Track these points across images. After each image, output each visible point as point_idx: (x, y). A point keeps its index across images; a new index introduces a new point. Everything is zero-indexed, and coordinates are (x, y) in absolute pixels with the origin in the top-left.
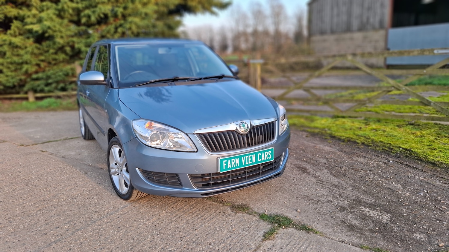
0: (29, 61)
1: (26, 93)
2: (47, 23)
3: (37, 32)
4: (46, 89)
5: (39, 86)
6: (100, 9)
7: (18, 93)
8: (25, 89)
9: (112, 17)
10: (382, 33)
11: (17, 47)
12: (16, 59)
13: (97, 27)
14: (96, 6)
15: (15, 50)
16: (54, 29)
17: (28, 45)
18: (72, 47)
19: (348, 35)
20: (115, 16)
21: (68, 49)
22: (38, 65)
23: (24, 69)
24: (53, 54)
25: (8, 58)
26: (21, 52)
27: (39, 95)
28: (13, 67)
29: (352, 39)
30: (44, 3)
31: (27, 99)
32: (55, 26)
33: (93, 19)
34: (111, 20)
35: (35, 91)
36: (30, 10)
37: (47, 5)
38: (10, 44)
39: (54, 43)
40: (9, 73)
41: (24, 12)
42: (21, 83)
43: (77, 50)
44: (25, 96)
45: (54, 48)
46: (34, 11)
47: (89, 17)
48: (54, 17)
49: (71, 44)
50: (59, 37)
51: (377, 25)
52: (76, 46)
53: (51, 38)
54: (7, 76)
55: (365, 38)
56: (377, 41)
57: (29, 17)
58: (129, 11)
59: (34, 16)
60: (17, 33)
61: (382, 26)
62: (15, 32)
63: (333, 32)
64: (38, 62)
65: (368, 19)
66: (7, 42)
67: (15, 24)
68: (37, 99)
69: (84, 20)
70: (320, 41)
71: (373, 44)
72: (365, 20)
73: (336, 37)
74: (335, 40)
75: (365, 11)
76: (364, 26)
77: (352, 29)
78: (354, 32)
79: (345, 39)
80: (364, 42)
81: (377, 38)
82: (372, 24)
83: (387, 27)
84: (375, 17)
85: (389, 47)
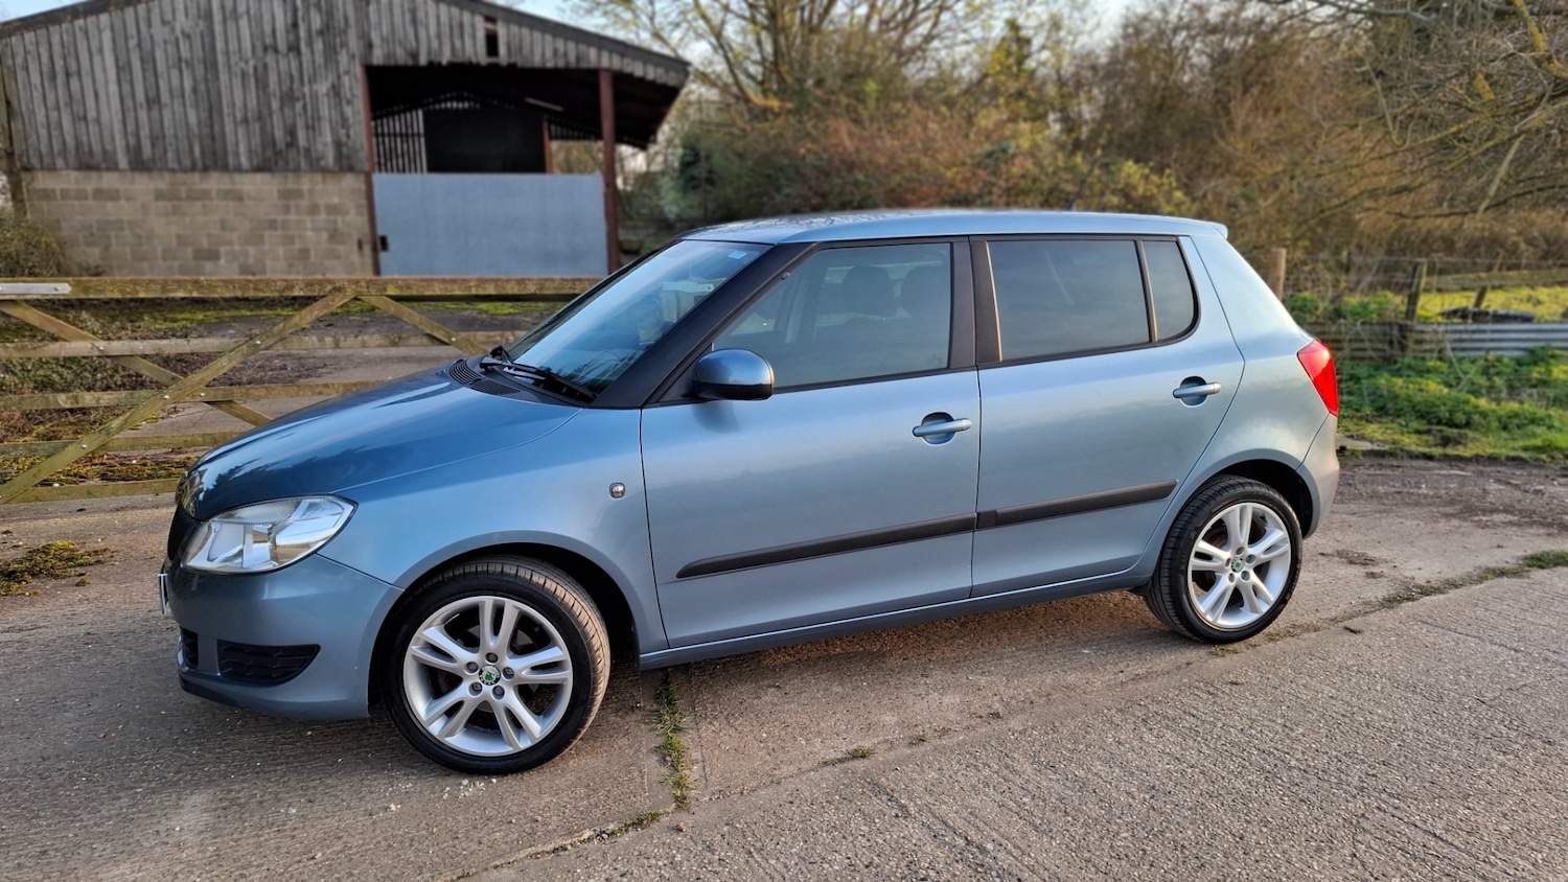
10: (350, 181)
19: (215, 182)
29: (238, 197)
51: (330, 159)
55: (286, 195)
56: (333, 210)
61: (345, 163)
63: (139, 165)
65: (291, 132)
70: (81, 195)
71: (323, 216)
72: (279, 134)
73: (162, 182)
74: (160, 195)
75: (275, 105)
76: (277, 153)
77: (231, 160)
78: (239, 169)
79: (205, 195)
80: (287, 209)
81: (336, 200)
82: (308, 151)
83: (366, 167)
84: (312, 127)
85: (381, 232)
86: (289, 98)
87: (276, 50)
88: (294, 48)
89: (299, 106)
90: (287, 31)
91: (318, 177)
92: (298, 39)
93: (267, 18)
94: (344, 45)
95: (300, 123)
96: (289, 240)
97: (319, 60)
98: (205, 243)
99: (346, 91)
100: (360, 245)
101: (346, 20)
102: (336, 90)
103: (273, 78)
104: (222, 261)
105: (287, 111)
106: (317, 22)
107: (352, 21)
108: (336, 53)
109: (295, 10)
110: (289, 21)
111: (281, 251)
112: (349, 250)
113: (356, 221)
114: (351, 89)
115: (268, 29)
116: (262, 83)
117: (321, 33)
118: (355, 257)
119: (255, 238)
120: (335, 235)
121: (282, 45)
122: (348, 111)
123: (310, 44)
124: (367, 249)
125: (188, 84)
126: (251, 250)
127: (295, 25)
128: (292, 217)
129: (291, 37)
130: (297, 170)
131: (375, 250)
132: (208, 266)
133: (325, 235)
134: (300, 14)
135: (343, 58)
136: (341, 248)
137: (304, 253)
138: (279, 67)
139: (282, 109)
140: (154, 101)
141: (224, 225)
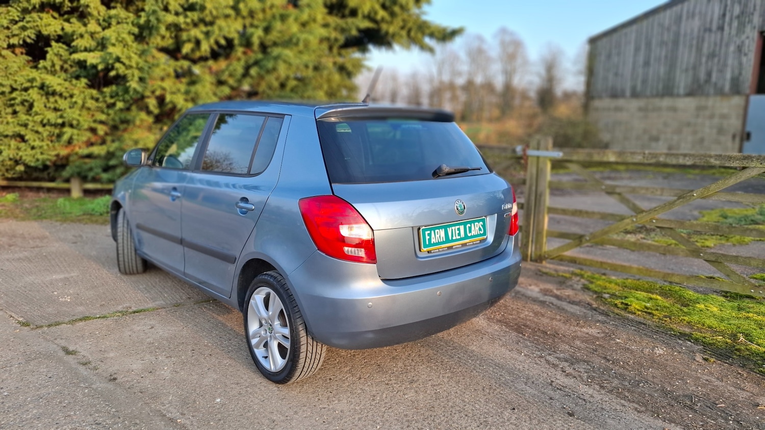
0: (75, 123)
1: (67, 181)
2: (115, 51)
3: (94, 67)
4: (105, 176)
5: (91, 169)
6: (220, 29)
7: (52, 180)
8: (66, 173)
9: (241, 45)
10: (737, 101)
11: (54, 93)
12: (52, 116)
13: (211, 63)
14: (212, 24)
15: (52, 99)
16: (127, 62)
17: (76, 92)
18: (161, 100)
19: (666, 102)
20: (247, 43)
21: (152, 103)
22: (93, 130)
23: (66, 137)
24: (121, 110)
25: (37, 114)
26: (63, 104)
27: (90, 186)
28: (45, 132)
29: (674, 109)
30: (113, 12)
31: (68, 191)
32: (129, 58)
33: (205, 47)
34: (239, 51)
35: (84, 179)
36: (85, 25)
37: (116, 16)
38: (42, 87)
39: (126, 90)
40: (37, 143)
41: (73, 26)
42: (59, 163)
43: (170, 106)
44: (65, 186)
45: (124, 101)
46: (93, 26)
47: (198, 43)
48: (129, 39)
49: (158, 93)
50: (136, 79)
51: (727, 87)
52: (168, 98)
53: (120, 79)
54: (33, 148)
55: (699, 109)
56: (724, 117)
57: (82, 36)
58: (273, 36)
59: (92, 35)
60: (58, 68)
61: (736, 89)
62: (53, 65)
63: (635, 95)
64: (94, 125)
65: (709, 74)
66: (37, 84)
67: (56, 49)
68: (87, 192)
69: (187, 48)
70: (609, 109)
71: (716, 121)
72: (702, 76)
73: (641, 103)
74: (640, 109)
75: (704, 60)
76: (700, 87)
77: (675, 91)
78: (678, 96)
79: (659, 109)
80: (697, 116)
81: (725, 111)
82: (716, 84)
83: (748, 91)
84: (721, 71)
85: (748, 129)
86: (712, 55)
87: (710, 30)
88: (721, 28)
89: (716, 60)
90: (719, 19)
91: (718, 98)
92: (724, 22)
93: (710, 13)
94: (750, 21)
95: (715, 69)
96: (695, 133)
97: (734, 32)
98: (654, 133)
99: (745, 49)
100: (734, 137)
101: (755, 6)
102: (739, 49)
103: (706, 45)
104: (661, 143)
105: (710, 63)
106: (737, 10)
107: (758, 7)
108: (744, 26)
109: (726, 6)
110: (722, 13)
111: (690, 138)
112: (727, 140)
113: (734, 123)
114: (749, 47)
115: (708, 19)
116: (699, 49)
117: (738, 17)
118: (729, 144)
119: (679, 131)
120: (721, 131)
121: (714, 27)
122: (744, 59)
123: (730, 25)
124: (738, 140)
125: (663, 54)
126: (676, 138)
127: (724, 15)
128: (700, 120)
129: (721, 22)
130: (707, 95)
131: (742, 141)
132: (654, 144)
133: (715, 131)
134: (728, 8)
135: (748, 29)
136: (722, 138)
137: (702, 140)
138: (711, 39)
139: (707, 62)
140: (647, 64)
141: (666, 124)
